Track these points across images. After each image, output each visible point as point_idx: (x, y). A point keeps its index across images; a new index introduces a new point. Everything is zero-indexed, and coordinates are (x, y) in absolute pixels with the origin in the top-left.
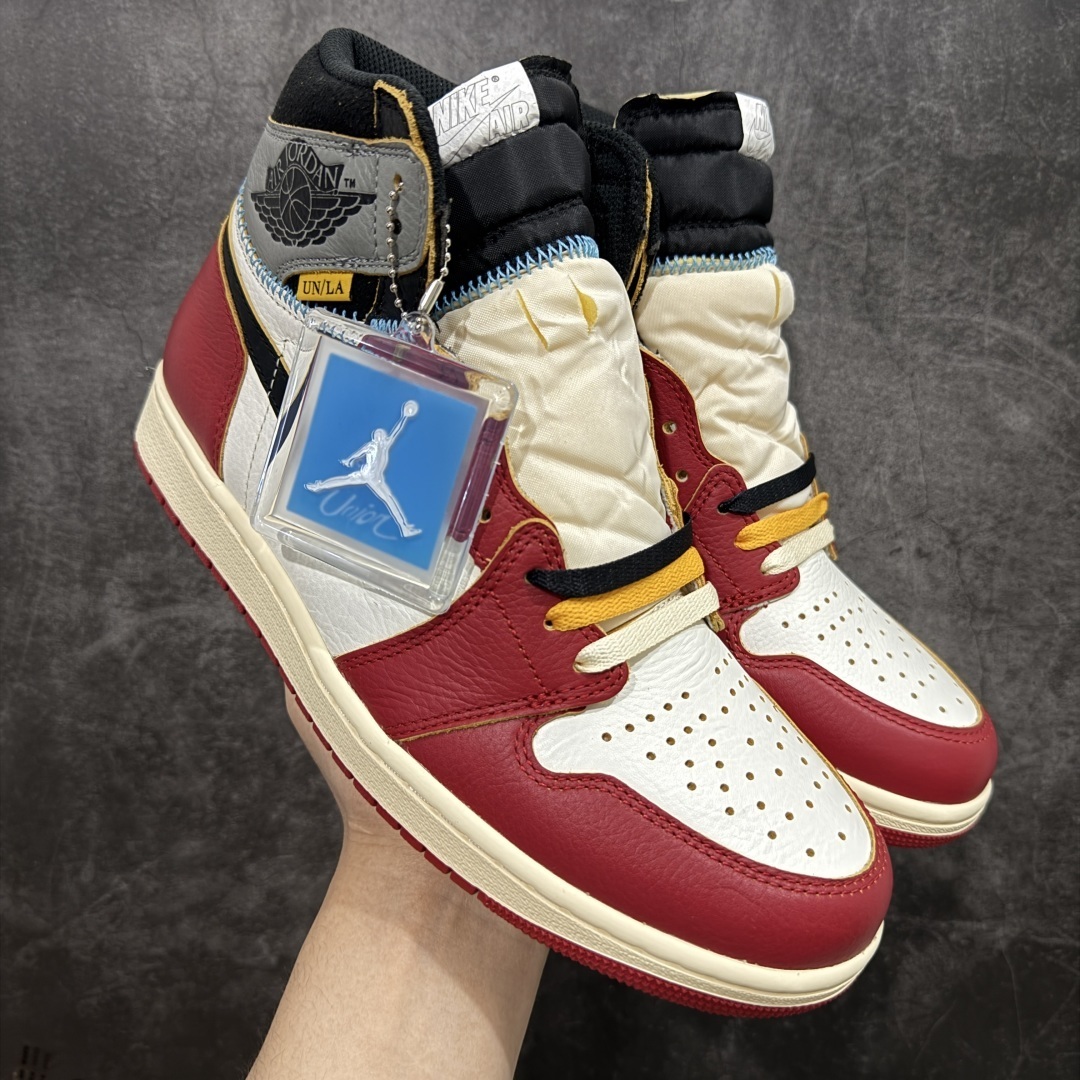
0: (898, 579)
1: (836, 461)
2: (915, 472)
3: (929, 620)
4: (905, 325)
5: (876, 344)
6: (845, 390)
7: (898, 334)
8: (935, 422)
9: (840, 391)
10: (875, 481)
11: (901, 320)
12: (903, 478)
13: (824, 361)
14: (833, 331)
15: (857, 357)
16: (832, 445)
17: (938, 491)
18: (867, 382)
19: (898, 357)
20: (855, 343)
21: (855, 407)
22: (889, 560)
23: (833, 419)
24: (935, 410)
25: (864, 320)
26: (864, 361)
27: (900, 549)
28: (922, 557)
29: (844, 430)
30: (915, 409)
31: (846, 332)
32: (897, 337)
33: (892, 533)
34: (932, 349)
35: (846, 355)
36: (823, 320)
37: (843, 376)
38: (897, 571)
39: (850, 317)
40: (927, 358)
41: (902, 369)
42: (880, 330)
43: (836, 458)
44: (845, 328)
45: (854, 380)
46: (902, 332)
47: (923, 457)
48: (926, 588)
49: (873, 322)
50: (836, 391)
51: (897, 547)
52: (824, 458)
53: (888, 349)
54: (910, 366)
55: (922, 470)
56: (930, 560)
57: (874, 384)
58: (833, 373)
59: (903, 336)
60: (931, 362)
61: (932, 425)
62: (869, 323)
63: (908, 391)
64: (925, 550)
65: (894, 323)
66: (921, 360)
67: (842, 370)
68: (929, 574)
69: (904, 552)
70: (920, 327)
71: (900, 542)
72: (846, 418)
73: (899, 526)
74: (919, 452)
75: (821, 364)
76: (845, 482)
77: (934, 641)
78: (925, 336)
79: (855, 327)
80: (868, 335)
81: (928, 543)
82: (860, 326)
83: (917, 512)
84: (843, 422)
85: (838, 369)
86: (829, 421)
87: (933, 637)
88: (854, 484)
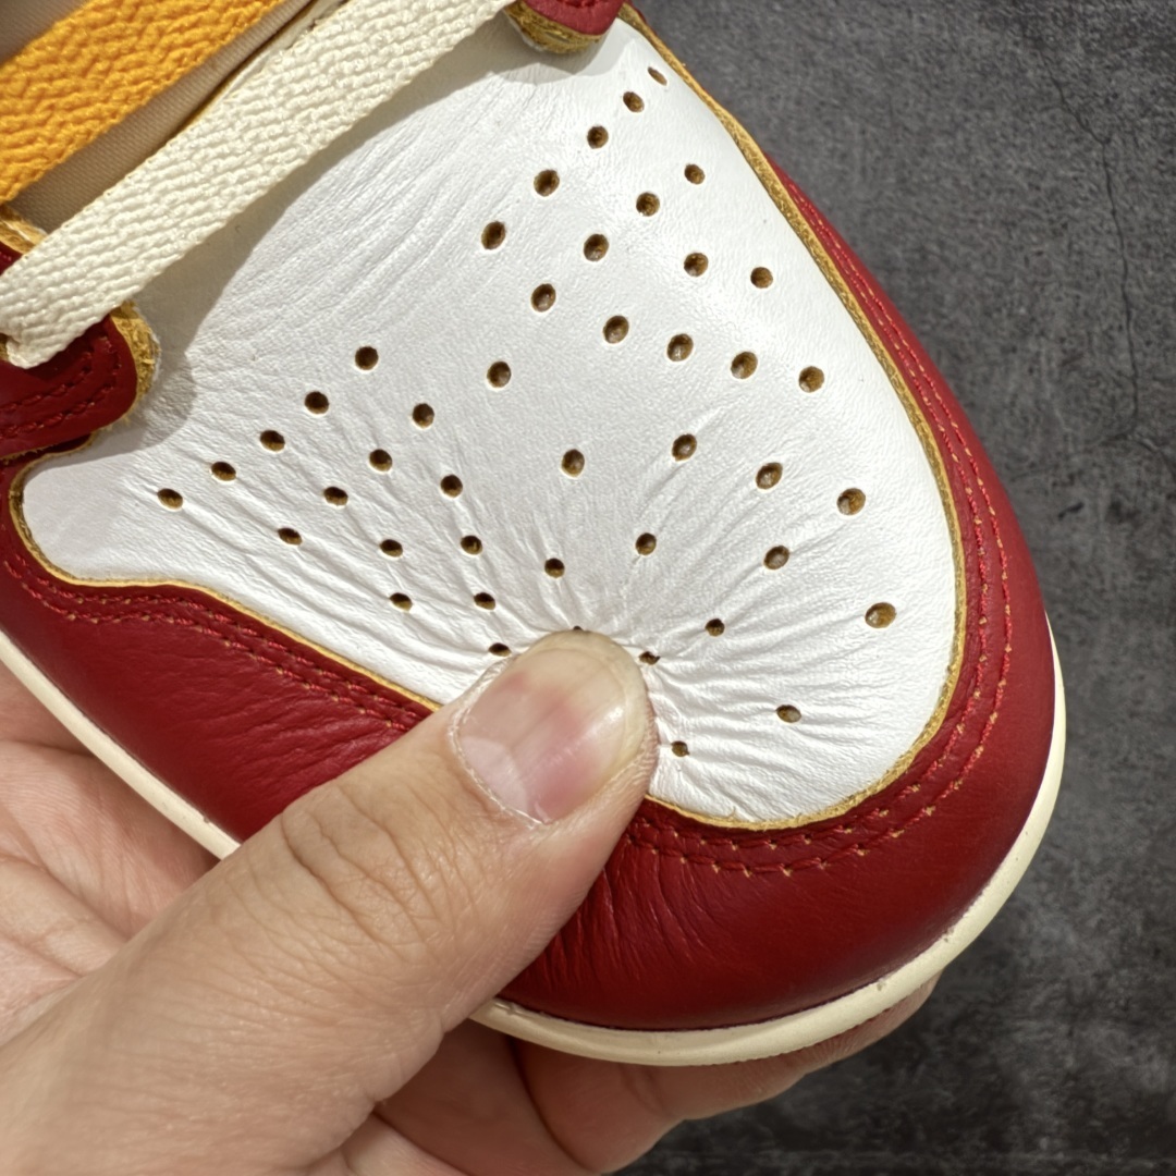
0: (1073, 564)
1: (949, 335)
2: (1111, 350)
3: (1133, 640)
4: (1095, 30)
5: (1030, 74)
6: (965, 181)
7: (1079, 49)
8: (1152, 241)
9: (956, 182)
10: (1031, 371)
11: (1084, 18)
12: (1086, 362)
13: (922, 118)
14: (939, 51)
15: (990, 107)
16: (940, 301)
17: (1157, 385)
18: (1011, 159)
19: (1075, 103)
20: (984, 75)
21: (989, 216)
22: (1056, 529)
23: (941, 244)
24: (1155, 216)
25: (1006, 23)
26: (1004, 114)
27: (1078, 508)
28: (1120, 521)
29: (967, 266)
30: (1114, 213)
31: (968, 52)
32: (1074, 57)
33: (1064, 474)
34: (1150, 79)
35: (967, 103)
36: (917, 25)
37: (962, 149)
38: (1072, 550)
39: (976, 16)
40: (1141, 101)
41: (1086, 127)
42: (1038, 43)
43: (951, 326)
44: (963, 41)
45: (983, 157)
46: (1086, 45)
47: (1129, 314)
48: (1127, 579)
49: (1024, 28)
50: (948, 183)
51: (1073, 503)
52: (927, 327)
53: (1057, 84)
54: (1101, 120)
55: (1124, 343)
56: (1137, 526)
57: (1028, 164)
58: (941, 143)
59: (1089, 51)
60: (1147, 110)
61: (1148, 247)
62: (1016, 27)
63: (1099, 177)
64: (1128, 505)
65: (1068, 25)
66: (1126, 107)
67: (960, 136)
68: (1135, 553)
69: (1086, 511)
70: (1126, 31)
71: (1078, 493)
72: (970, 242)
73: (1077, 461)
74: (1120, 305)
75: (915, 125)
76: (969, 376)
77: (1141, 678)
78: (1135, 52)
79: (982, 40)
80: (1013, 54)
81: (1134, 491)
82: (996, 36)
83: (1114, 432)
84: (963, 250)
85: (951, 134)
86: (935, 248)
87: (1140, 671)
88: (986, 380)
